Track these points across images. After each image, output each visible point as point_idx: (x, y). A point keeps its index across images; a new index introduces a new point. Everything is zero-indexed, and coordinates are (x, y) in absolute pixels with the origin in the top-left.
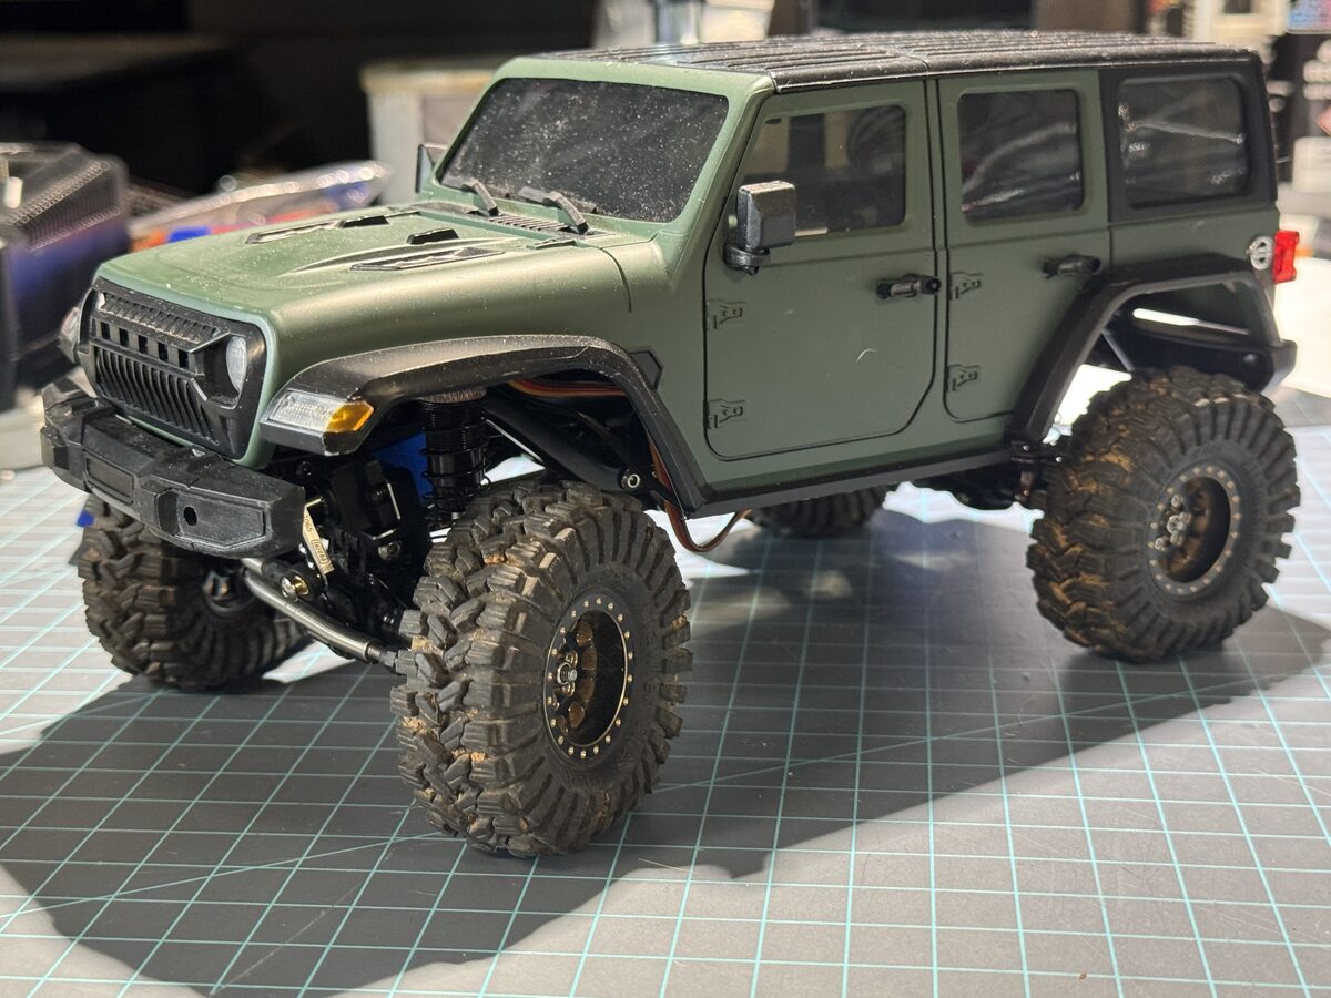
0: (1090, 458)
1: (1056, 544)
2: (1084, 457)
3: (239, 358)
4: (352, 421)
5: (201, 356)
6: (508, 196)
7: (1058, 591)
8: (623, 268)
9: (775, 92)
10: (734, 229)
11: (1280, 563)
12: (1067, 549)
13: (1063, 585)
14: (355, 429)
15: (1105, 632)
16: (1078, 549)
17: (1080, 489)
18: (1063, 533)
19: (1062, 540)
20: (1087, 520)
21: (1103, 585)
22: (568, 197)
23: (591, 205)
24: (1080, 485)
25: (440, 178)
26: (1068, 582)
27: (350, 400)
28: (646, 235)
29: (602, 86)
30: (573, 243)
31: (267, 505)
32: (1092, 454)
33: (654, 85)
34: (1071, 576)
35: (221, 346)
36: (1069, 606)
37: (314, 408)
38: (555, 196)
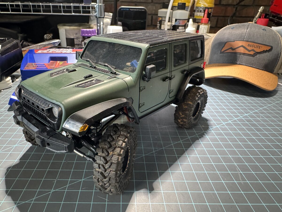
0: (186, 102)
1: (180, 115)
2: (185, 102)
3: (56, 112)
4: (84, 128)
5: (47, 110)
6: (96, 63)
7: (179, 121)
8: (127, 83)
9: (150, 48)
10: (145, 74)
11: (203, 111)
12: (181, 116)
13: (180, 120)
14: (85, 130)
15: (186, 126)
16: (184, 116)
17: (185, 107)
18: (181, 113)
19: (181, 114)
20: (186, 112)
21: (187, 121)
22: (109, 65)
23: (115, 67)
24: (184, 107)
25: (81, 58)
26: (181, 120)
27: (83, 124)
28: (128, 75)
29: (112, 44)
30: (115, 77)
31: (66, 146)
32: (186, 101)
33: (124, 44)
34: (182, 119)
35: (51, 109)
36: (180, 123)
37: (75, 126)
38: (106, 64)
